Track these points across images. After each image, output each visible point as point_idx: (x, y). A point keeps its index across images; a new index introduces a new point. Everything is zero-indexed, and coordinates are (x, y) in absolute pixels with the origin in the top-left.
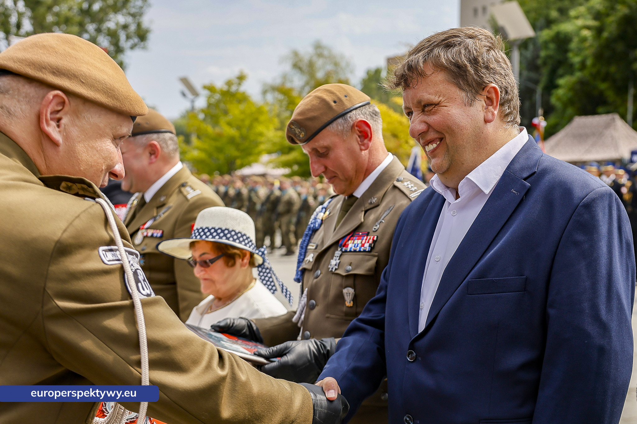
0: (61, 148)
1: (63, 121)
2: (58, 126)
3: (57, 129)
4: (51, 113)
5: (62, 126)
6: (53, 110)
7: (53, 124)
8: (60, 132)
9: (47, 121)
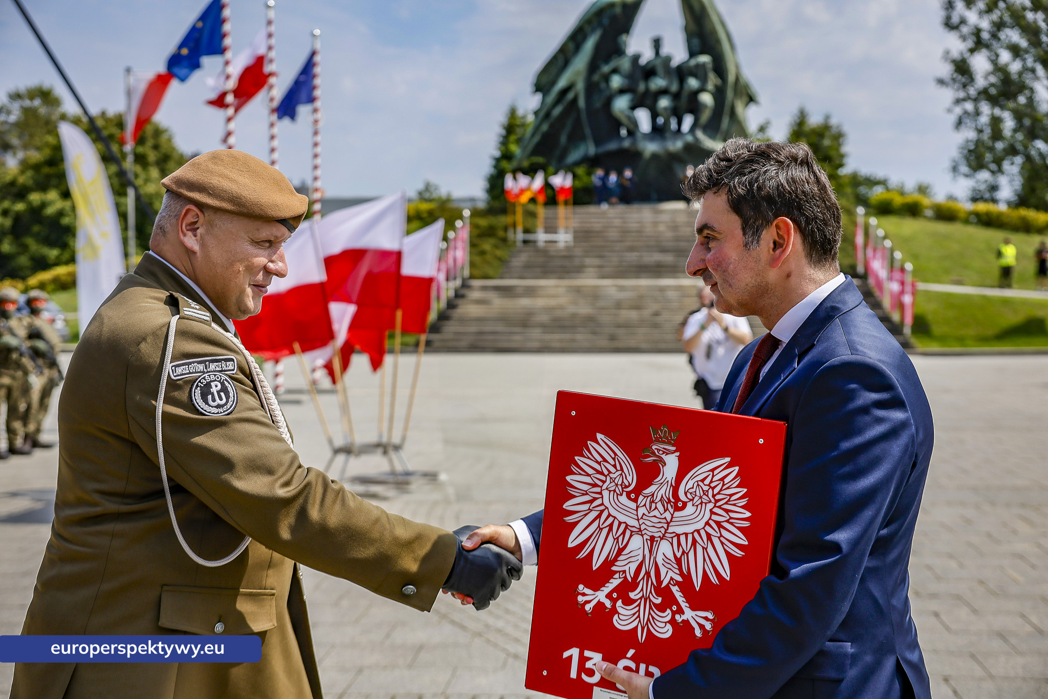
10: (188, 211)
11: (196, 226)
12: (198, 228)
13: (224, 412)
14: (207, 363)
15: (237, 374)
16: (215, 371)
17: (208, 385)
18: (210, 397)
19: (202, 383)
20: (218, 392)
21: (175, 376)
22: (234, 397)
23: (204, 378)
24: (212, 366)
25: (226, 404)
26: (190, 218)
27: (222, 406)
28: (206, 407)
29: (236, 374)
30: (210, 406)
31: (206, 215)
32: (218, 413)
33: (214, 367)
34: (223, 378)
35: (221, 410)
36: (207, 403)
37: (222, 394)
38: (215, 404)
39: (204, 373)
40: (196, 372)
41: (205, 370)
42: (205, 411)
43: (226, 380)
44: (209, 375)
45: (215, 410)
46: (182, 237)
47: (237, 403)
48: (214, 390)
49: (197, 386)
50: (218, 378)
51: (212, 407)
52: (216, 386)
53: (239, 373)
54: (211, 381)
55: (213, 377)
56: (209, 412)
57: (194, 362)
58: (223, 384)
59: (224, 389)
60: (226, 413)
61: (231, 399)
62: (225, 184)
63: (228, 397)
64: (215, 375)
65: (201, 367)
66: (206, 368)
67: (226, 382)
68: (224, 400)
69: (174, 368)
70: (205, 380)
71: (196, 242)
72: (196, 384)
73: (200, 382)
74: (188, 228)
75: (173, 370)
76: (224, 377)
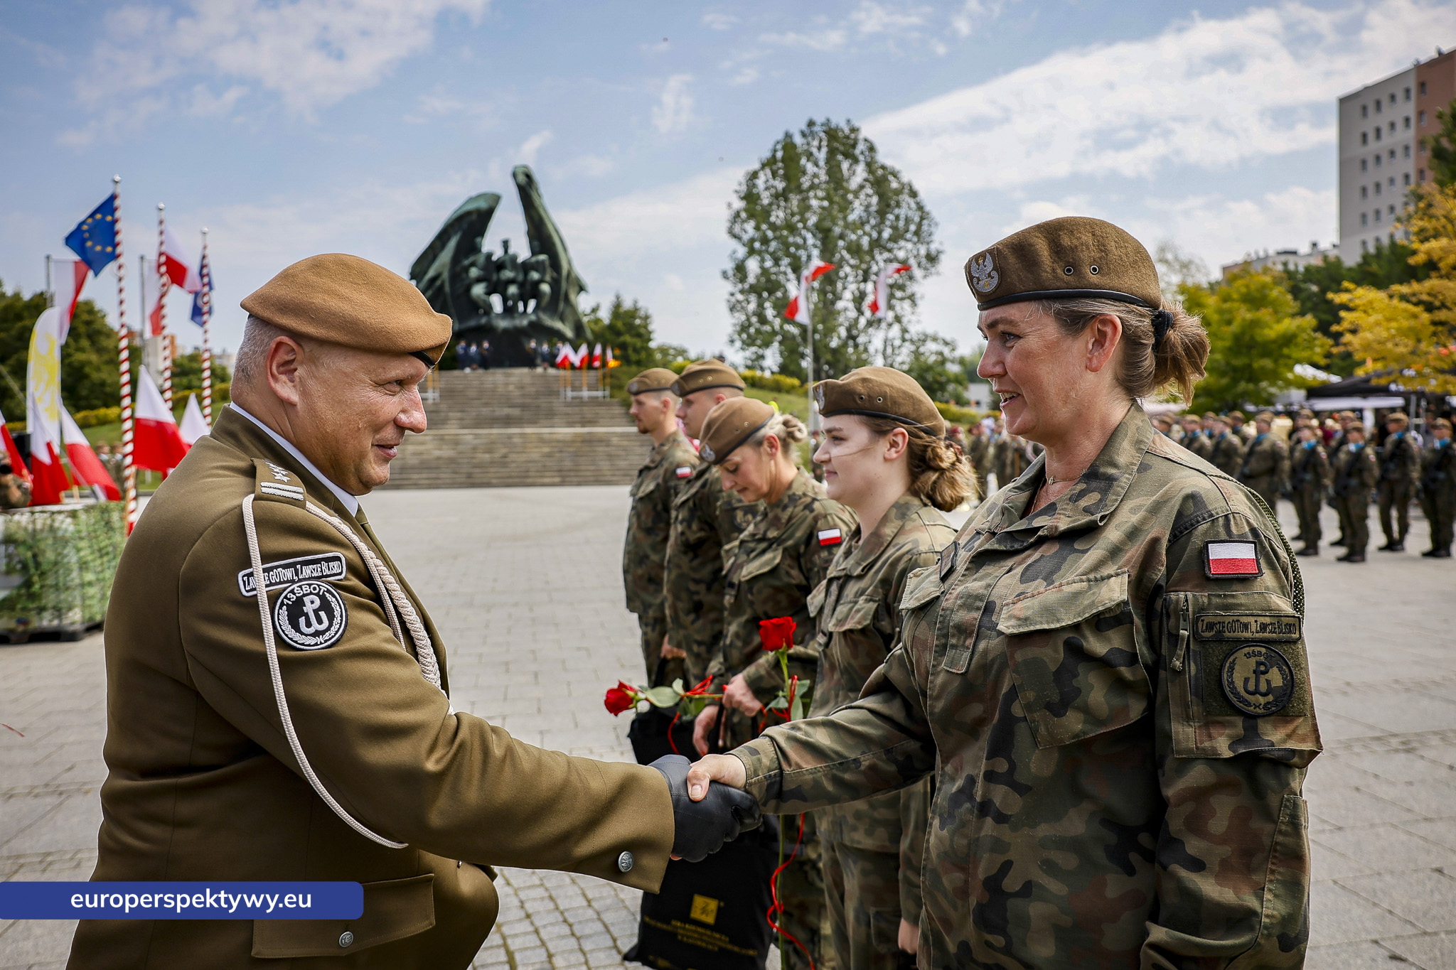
0: (299, 407)
1: (296, 373)
2: (292, 381)
3: (290, 384)
4: (279, 366)
5: (298, 379)
6: (282, 361)
7: (283, 378)
8: (294, 386)
9: (273, 375)
10: (279, 344)
11: (292, 367)
12: (296, 370)
13: (326, 641)
14: (298, 567)
15: (348, 580)
16: (310, 578)
17: (300, 602)
18: (302, 620)
19: (289, 599)
20: (316, 612)
21: (247, 591)
22: (341, 616)
23: (292, 592)
24: (307, 571)
25: (328, 629)
26: (283, 356)
27: (323, 633)
28: (297, 637)
29: (345, 578)
30: (302, 633)
31: (307, 350)
32: (316, 644)
33: (309, 572)
34: (323, 589)
35: (321, 639)
36: (298, 630)
37: (322, 614)
38: (311, 630)
39: (293, 582)
40: (281, 583)
41: (295, 578)
42: (296, 642)
43: (328, 591)
44: (300, 587)
45: (312, 641)
46: (273, 384)
47: (346, 626)
48: (309, 608)
49: (282, 604)
50: (315, 589)
51: (306, 635)
52: (312, 602)
53: (350, 576)
54: (305, 595)
55: (306, 589)
56: (303, 644)
57: (277, 567)
58: (323, 598)
59: (326, 606)
60: (329, 643)
61: (337, 620)
62: (334, 304)
63: (331, 617)
64: (310, 585)
65: (289, 574)
66: (297, 575)
67: (327, 595)
68: (326, 623)
69: (245, 578)
70: (294, 594)
71: (293, 390)
72: (280, 601)
73: (286, 597)
74: (282, 369)
75: (244, 582)
76: (324, 587)
